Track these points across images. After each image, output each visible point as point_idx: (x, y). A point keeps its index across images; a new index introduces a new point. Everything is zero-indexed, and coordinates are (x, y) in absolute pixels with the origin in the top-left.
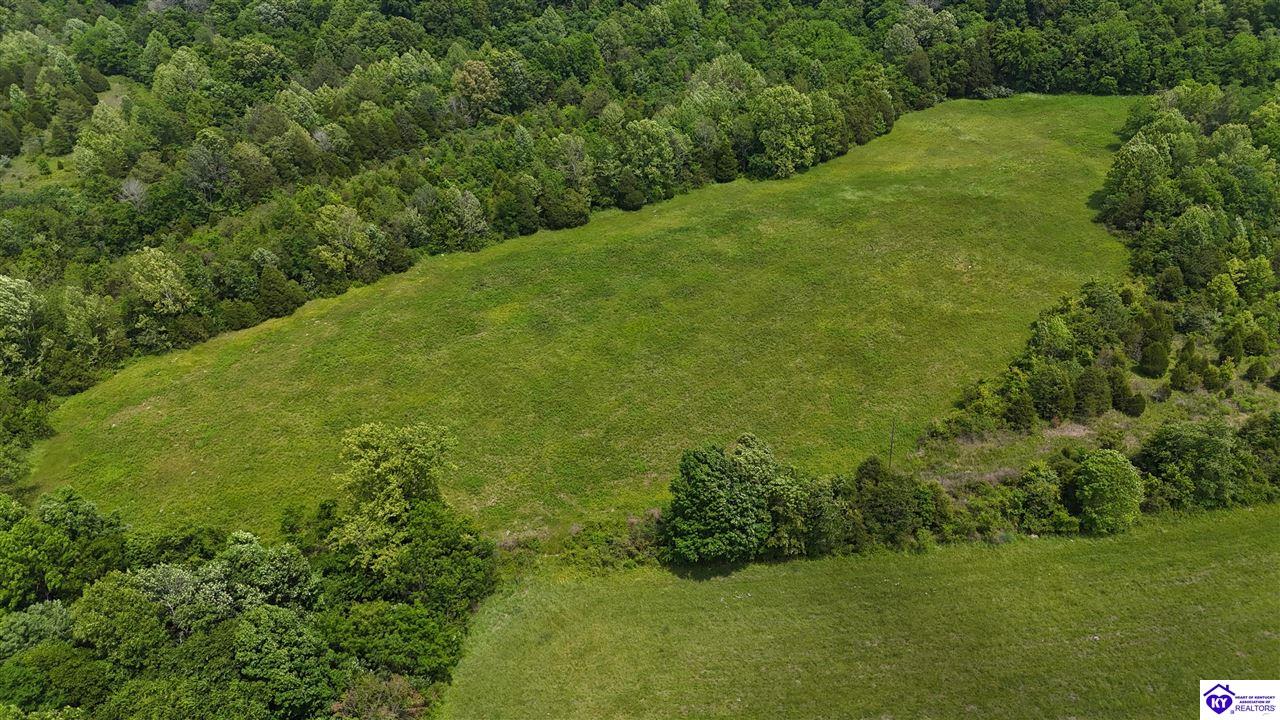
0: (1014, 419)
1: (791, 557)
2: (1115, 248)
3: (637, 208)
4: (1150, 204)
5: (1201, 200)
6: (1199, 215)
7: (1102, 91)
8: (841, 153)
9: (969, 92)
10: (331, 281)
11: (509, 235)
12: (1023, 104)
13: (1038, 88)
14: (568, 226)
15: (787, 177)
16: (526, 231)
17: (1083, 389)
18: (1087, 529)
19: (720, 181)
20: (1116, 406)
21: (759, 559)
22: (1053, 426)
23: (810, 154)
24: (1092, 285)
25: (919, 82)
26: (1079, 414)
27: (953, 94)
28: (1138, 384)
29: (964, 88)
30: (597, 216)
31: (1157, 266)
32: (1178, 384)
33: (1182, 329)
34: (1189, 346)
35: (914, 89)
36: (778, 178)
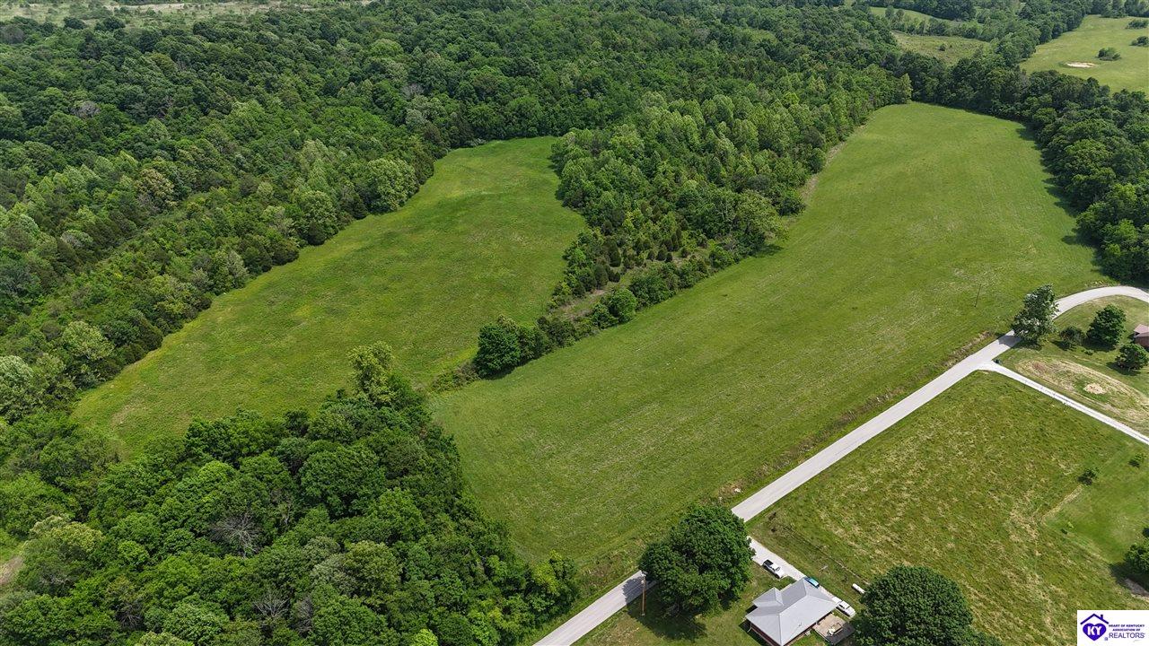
0: (577, 293)
1: (530, 359)
2: (576, 216)
3: (322, 243)
4: (586, 194)
5: (606, 189)
6: (608, 196)
7: (530, 136)
8: (417, 191)
9: (463, 145)
10: (174, 321)
11: (258, 273)
12: (494, 148)
13: (498, 137)
14: (290, 261)
15: (396, 210)
16: (266, 269)
17: (598, 275)
18: (622, 321)
19: (358, 219)
20: (610, 280)
21: (519, 364)
22: (592, 293)
23: (404, 195)
24: (582, 234)
25: (436, 143)
26: (599, 286)
27: (454, 146)
28: (616, 270)
29: (460, 142)
30: (302, 252)
31: (600, 223)
32: (627, 267)
33: (620, 245)
34: (625, 251)
35: (435, 147)
36: (391, 211)
